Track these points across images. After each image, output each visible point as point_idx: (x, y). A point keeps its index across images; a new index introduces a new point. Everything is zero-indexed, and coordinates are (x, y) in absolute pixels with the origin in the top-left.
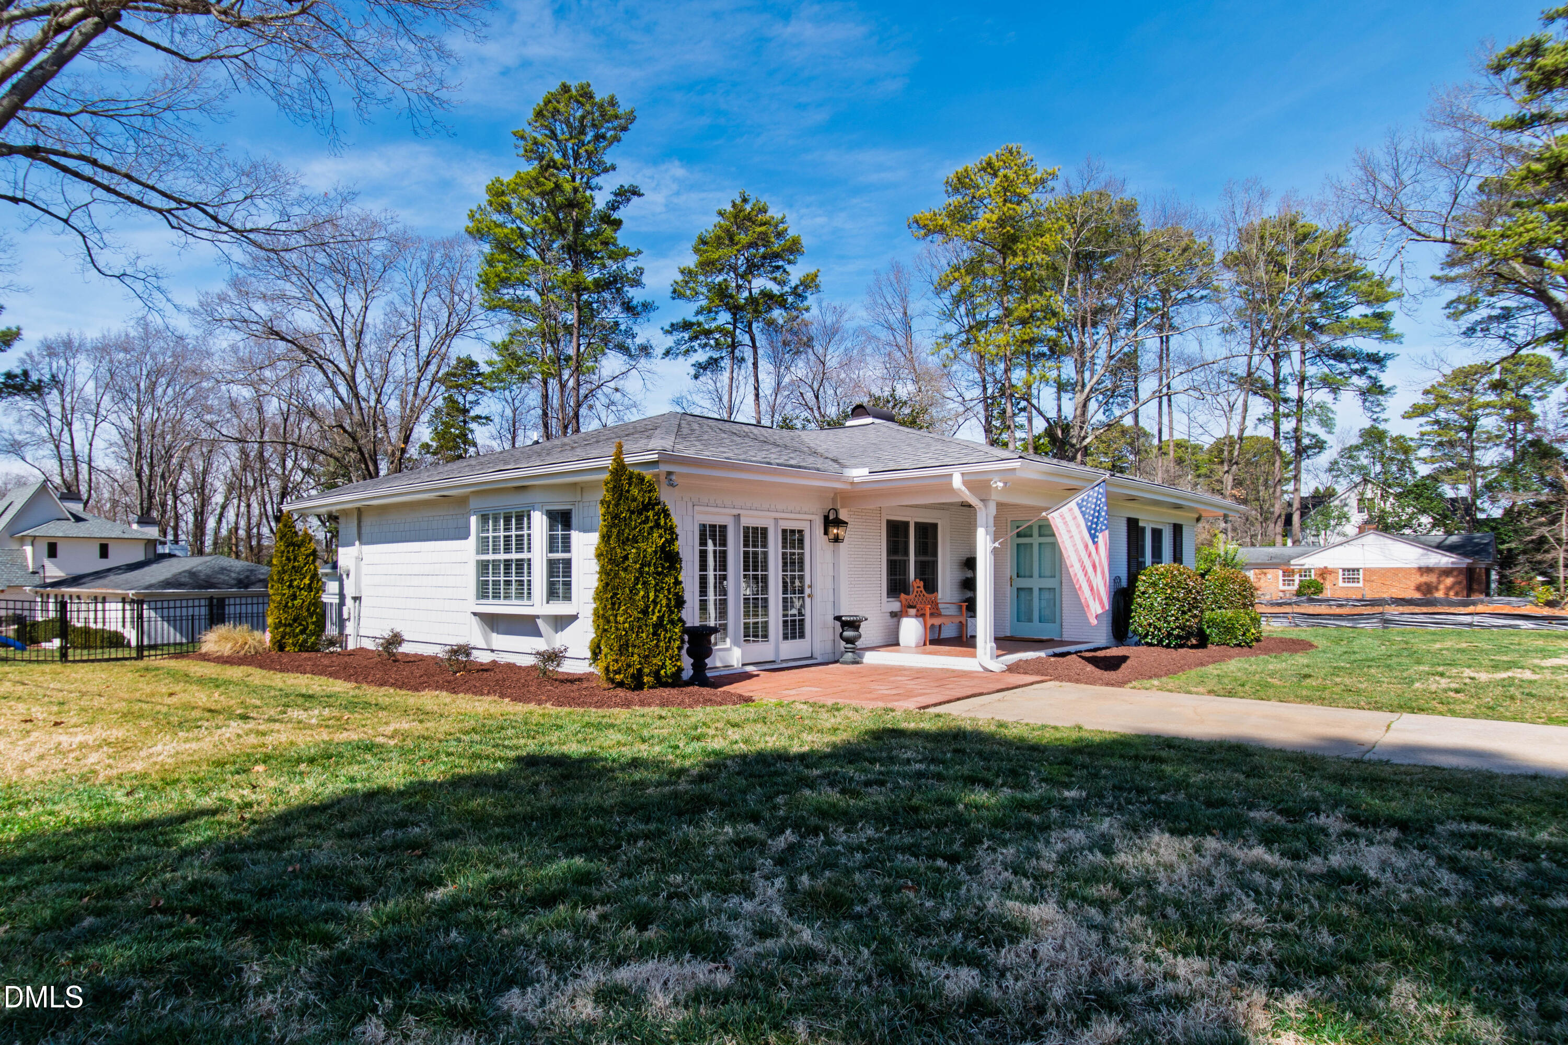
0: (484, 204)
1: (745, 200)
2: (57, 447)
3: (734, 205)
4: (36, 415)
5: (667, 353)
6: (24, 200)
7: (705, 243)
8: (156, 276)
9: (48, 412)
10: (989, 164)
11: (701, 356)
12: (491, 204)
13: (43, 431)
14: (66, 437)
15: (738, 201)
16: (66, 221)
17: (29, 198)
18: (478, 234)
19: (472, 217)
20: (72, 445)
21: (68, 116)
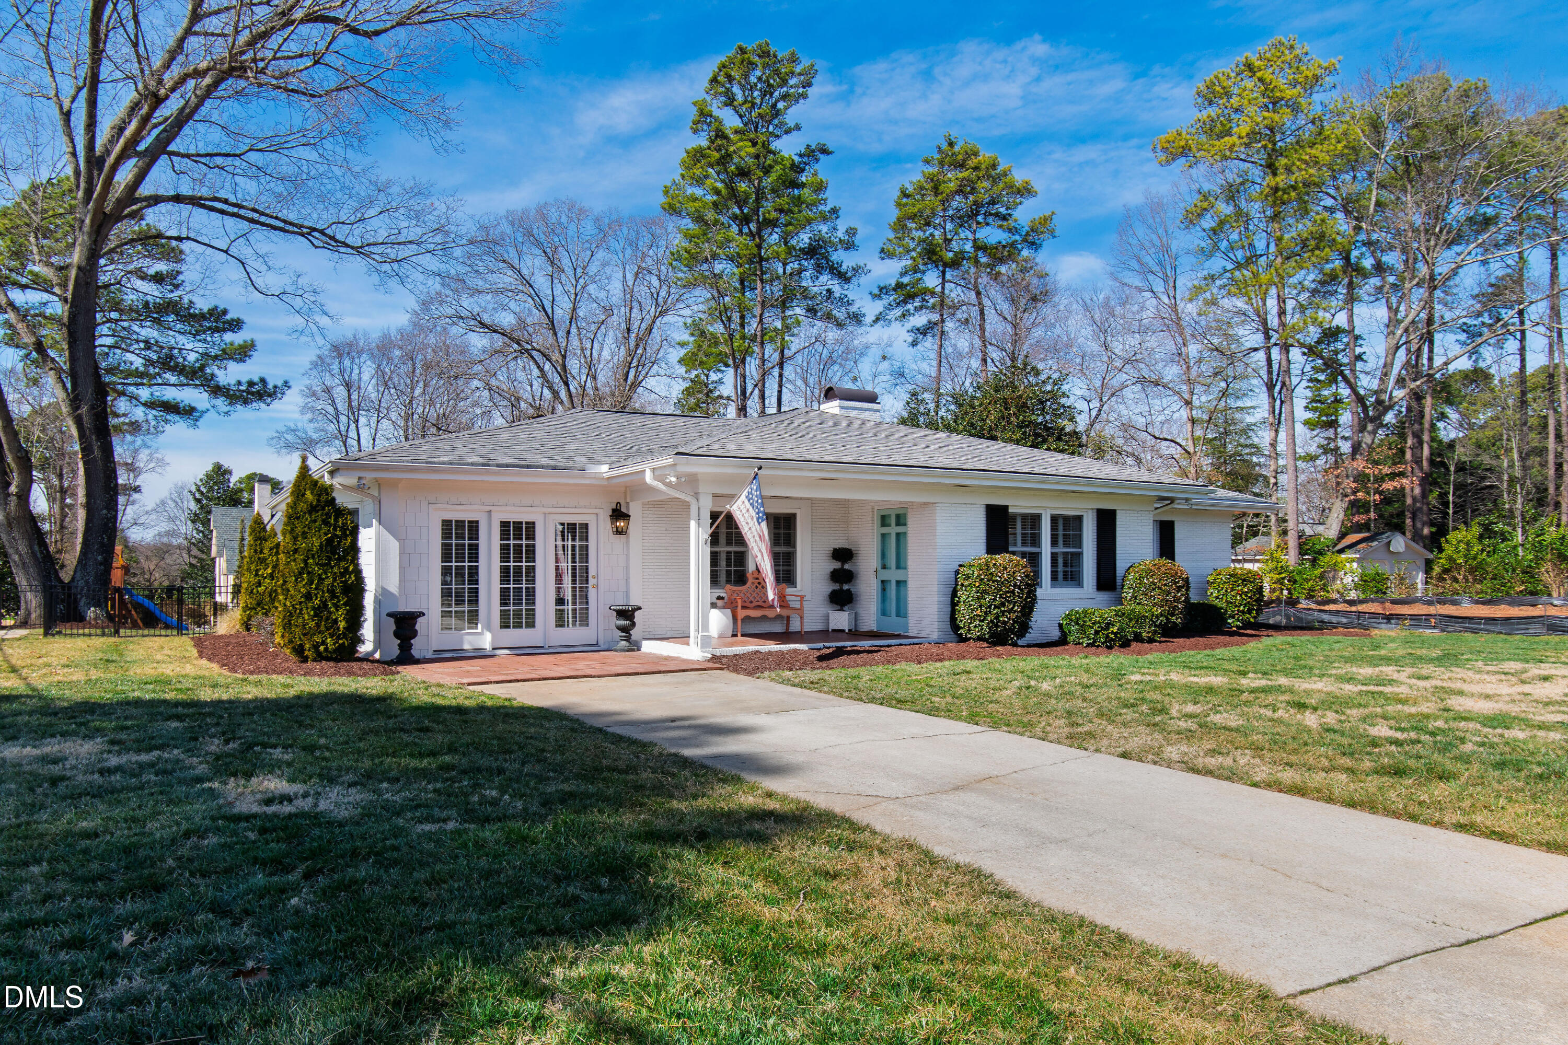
0: (678, 178)
1: (951, 144)
2: (345, 443)
3: (940, 150)
4: (325, 414)
5: (877, 320)
6: (188, 238)
7: (907, 196)
8: (315, 292)
9: (336, 409)
10: (1250, 67)
11: (920, 320)
12: (683, 177)
13: (332, 428)
14: (353, 434)
15: (945, 146)
16: (226, 252)
17: (192, 235)
18: (673, 210)
19: (666, 192)
20: (359, 441)
21: (239, 156)
